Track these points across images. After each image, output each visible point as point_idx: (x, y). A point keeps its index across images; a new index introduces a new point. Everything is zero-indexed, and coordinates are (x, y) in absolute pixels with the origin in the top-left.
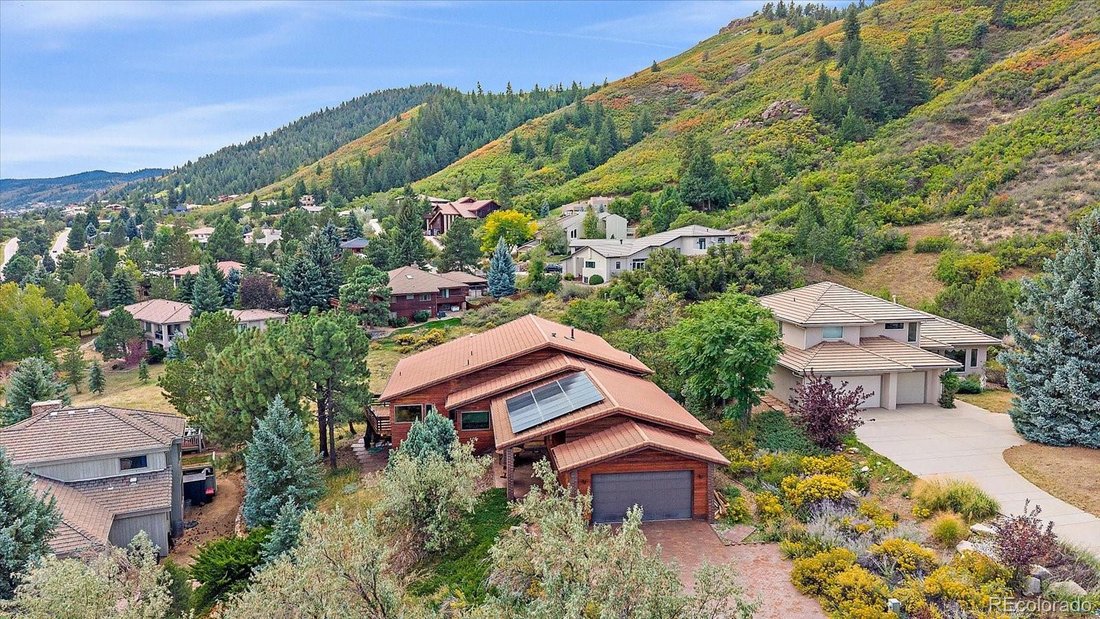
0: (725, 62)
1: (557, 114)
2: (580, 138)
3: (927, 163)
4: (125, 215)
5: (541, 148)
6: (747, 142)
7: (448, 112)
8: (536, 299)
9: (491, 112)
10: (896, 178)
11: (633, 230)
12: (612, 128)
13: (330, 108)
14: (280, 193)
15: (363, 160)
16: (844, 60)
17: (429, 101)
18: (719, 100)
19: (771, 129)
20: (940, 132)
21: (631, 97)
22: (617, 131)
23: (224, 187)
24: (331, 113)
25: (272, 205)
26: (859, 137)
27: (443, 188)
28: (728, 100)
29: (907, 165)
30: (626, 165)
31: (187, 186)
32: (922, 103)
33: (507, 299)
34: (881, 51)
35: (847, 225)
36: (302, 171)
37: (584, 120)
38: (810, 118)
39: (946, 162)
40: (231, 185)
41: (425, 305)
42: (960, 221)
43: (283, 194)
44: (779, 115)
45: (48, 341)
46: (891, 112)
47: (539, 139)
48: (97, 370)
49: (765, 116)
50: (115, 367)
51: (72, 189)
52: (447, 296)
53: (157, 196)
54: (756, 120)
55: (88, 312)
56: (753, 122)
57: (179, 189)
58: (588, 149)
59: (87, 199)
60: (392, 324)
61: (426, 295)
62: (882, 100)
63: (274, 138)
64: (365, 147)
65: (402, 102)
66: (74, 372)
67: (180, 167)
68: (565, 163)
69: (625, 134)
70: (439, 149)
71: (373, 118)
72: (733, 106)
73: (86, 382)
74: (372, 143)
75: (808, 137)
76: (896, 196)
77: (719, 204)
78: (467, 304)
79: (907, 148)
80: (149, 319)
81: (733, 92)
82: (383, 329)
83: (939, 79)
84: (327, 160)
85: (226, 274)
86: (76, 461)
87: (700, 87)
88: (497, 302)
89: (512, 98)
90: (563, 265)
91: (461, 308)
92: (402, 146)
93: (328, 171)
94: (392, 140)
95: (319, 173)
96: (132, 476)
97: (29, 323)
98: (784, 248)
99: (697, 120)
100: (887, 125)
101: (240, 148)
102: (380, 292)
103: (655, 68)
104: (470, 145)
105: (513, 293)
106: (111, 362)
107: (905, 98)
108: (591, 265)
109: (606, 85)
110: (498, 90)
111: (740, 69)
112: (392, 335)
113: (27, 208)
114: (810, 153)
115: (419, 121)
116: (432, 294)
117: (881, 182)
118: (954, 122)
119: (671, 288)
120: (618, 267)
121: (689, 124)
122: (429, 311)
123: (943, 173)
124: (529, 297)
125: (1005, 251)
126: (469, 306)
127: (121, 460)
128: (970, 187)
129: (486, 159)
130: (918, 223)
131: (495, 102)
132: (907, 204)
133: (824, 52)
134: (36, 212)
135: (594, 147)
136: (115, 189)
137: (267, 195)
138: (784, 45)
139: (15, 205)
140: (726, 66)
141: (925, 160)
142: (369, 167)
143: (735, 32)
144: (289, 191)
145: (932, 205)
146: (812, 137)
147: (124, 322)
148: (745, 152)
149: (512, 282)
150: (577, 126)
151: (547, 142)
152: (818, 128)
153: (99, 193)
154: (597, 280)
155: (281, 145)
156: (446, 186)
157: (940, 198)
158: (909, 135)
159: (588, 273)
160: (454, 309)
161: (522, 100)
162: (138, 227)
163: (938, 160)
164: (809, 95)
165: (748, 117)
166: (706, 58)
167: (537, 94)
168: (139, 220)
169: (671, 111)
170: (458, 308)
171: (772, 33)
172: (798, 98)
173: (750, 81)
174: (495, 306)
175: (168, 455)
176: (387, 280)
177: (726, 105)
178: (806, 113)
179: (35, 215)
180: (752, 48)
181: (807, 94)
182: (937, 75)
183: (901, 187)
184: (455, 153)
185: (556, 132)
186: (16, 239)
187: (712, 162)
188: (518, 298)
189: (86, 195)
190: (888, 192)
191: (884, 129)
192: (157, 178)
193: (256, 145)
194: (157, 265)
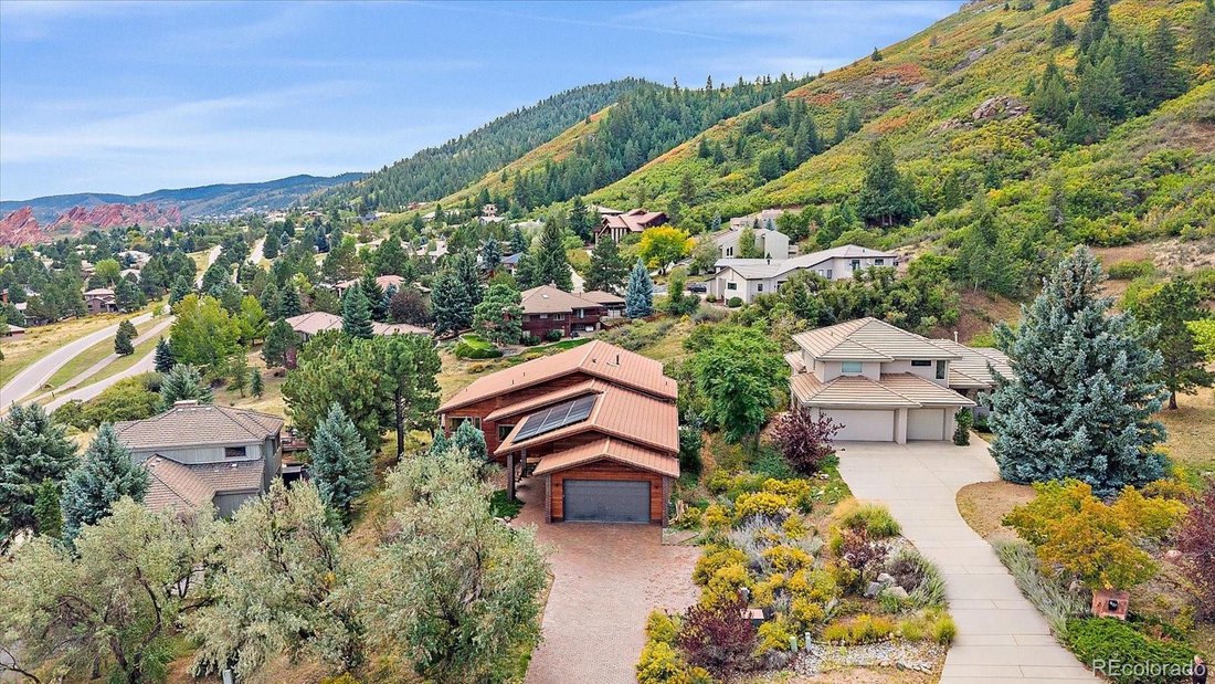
0: (956, 47)
1: (753, 114)
2: (777, 139)
3: (1157, 172)
4: (318, 223)
5: (732, 152)
6: (950, 147)
7: (639, 113)
8: (670, 321)
9: (685, 110)
10: (1112, 191)
11: (795, 248)
12: (811, 128)
13: (527, 108)
14: (464, 202)
15: (548, 167)
16: (1085, 46)
17: (620, 100)
18: (931, 97)
19: (980, 131)
20: (1184, 134)
21: (839, 91)
22: (819, 132)
23: (416, 192)
24: (527, 113)
25: (455, 215)
26: (1088, 138)
27: (623, 198)
28: (942, 96)
29: (1130, 174)
30: (817, 172)
31: (381, 192)
32: (1175, 97)
33: (641, 321)
34: (1136, 32)
35: (1025, 247)
36: (491, 176)
37: (782, 119)
38: (1028, 117)
39: (1182, 170)
40: (423, 191)
41: (559, 325)
42: (1173, 243)
43: (467, 203)
44: (993, 114)
45: (221, 349)
46: (1134, 108)
47: (731, 142)
48: (257, 377)
49: (976, 115)
50: (276, 375)
51: (278, 194)
52: (582, 316)
53: (353, 202)
54: (966, 120)
55: (261, 322)
56: (963, 123)
57: (373, 196)
58: (783, 152)
59: (291, 205)
60: (523, 342)
61: (559, 315)
62: (1123, 94)
63: (469, 141)
64: (552, 152)
65: (602, 99)
66: (239, 378)
67: (377, 172)
68: (755, 168)
69: (829, 134)
70: (627, 153)
71: (570, 117)
72: (946, 104)
73: (248, 389)
74: (560, 148)
75: (1023, 140)
76: (1105, 212)
77: (902, 218)
78: (602, 325)
79: (1138, 153)
80: (307, 331)
81: (948, 86)
82: (516, 347)
83: (1204, 66)
84: (512, 166)
85: (385, 288)
86: (192, 447)
87: (921, 78)
88: (630, 323)
89: (711, 94)
90: (708, 286)
91: (595, 329)
92: (589, 151)
93: (512, 178)
94: (579, 144)
95: (504, 181)
96: (234, 462)
97: (206, 331)
98: (944, 272)
99: (901, 121)
100: (1124, 125)
101: (435, 152)
102: (511, 310)
103: (877, 57)
104: (660, 148)
105: (648, 314)
106: (274, 370)
107: (1154, 91)
108: (732, 286)
109: (821, 75)
110: (696, 85)
111: (972, 55)
112: (524, 353)
113: (237, 213)
114: (1021, 160)
115: (608, 123)
116: (566, 314)
117: (1090, 195)
118: (1204, 120)
119: (800, 314)
120: (760, 289)
121: (892, 124)
122: (563, 331)
123: (1175, 183)
124: (662, 319)
125: (1206, 280)
126: (603, 327)
127: (227, 449)
128: (1195, 202)
129: (671, 164)
130: (1125, 244)
131: (692, 99)
132: (1118, 221)
133: (1063, 36)
134: (243, 218)
135: (791, 149)
136: (316, 194)
137: (451, 203)
138: (1029, 24)
139: (226, 209)
140: (956, 52)
141: (1157, 168)
142: (554, 173)
143: (977, 8)
144: (472, 200)
145: (1148, 224)
146: (1028, 140)
147: (284, 332)
148: (946, 158)
149: (649, 303)
150: (775, 125)
151: (738, 144)
152: (1037, 130)
153: (302, 197)
154: (736, 303)
155: (475, 148)
156: (626, 195)
157: (1160, 214)
158: (1144, 137)
159: (729, 294)
160: (588, 329)
161: (723, 95)
162: (327, 236)
163: (1173, 168)
164: (1033, 89)
165: (958, 117)
166: (934, 42)
167: (742, 88)
168: (329, 229)
169: (885, 107)
170: (592, 329)
171: (1019, 10)
172: (1018, 94)
173: (971, 73)
174: (627, 327)
175: (263, 447)
176: (519, 301)
177: (937, 103)
178: (1024, 112)
179: (240, 223)
180: (992, 29)
181: (1030, 89)
182: (1202, 61)
183: (1115, 201)
184: (644, 157)
185: (751, 133)
186: (219, 247)
187: (893, 173)
188: (653, 319)
189: (291, 200)
190: (1098, 206)
191: (1120, 129)
192: (355, 183)
193: (450, 148)
194: (327, 278)
